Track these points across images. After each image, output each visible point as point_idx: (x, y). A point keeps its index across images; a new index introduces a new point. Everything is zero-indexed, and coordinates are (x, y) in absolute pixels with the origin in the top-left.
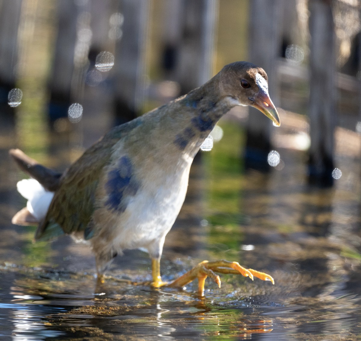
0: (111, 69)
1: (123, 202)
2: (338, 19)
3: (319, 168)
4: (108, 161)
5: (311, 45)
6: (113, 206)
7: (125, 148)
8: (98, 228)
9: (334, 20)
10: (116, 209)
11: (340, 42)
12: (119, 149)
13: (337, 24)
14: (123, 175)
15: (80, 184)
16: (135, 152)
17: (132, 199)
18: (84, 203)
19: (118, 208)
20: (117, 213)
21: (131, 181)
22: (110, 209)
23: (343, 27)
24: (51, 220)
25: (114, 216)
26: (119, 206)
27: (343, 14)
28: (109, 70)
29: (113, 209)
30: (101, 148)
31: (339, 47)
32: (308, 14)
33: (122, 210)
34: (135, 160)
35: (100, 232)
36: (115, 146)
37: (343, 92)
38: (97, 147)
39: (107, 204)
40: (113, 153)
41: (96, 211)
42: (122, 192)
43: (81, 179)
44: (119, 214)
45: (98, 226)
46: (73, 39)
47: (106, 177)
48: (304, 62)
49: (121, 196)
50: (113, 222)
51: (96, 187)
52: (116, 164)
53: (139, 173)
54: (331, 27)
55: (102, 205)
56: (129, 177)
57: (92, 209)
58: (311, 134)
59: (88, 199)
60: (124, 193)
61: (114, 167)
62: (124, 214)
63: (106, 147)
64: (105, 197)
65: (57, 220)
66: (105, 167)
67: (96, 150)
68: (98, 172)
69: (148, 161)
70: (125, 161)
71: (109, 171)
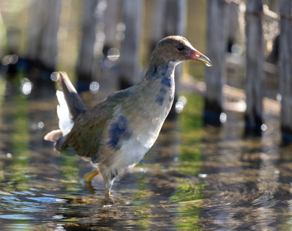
0: (118, 59)
1: (119, 143)
2: (265, 27)
3: (253, 124)
4: (110, 117)
5: (247, 44)
6: (112, 146)
7: (122, 110)
8: (102, 158)
9: (263, 28)
10: (114, 147)
11: (266, 42)
12: (118, 110)
13: (264, 30)
14: (120, 127)
15: (91, 128)
16: (129, 113)
17: (125, 142)
18: (93, 141)
19: (116, 147)
20: (114, 150)
21: (125, 131)
22: (111, 147)
23: (268, 32)
24: (69, 145)
25: (112, 152)
26: (116, 146)
27: (268, 24)
28: (116, 60)
29: (112, 147)
30: (105, 106)
31: (266, 45)
32: (245, 23)
33: (118, 148)
34: (129, 118)
35: (103, 160)
36: (115, 108)
37: (268, 74)
38: (103, 105)
39: (108, 143)
40: (114, 112)
41: (101, 147)
42: (119, 137)
43: (91, 125)
44: (115, 151)
45: (102, 156)
46: (93, 40)
47: (109, 127)
48: (242, 55)
49: (118, 140)
50: (112, 155)
51: (102, 132)
52: (115, 119)
53: (131, 126)
54: (260, 32)
55: (105, 144)
56: (124, 129)
57: (98, 145)
58: (247, 102)
59: (96, 139)
60: (120, 138)
61: (114, 121)
62: (119, 151)
63: (109, 107)
64: (107, 139)
65: (74, 146)
66: (108, 120)
67: (102, 107)
68: (103, 123)
69: (138, 118)
70: (122, 118)
71: (111, 123)
